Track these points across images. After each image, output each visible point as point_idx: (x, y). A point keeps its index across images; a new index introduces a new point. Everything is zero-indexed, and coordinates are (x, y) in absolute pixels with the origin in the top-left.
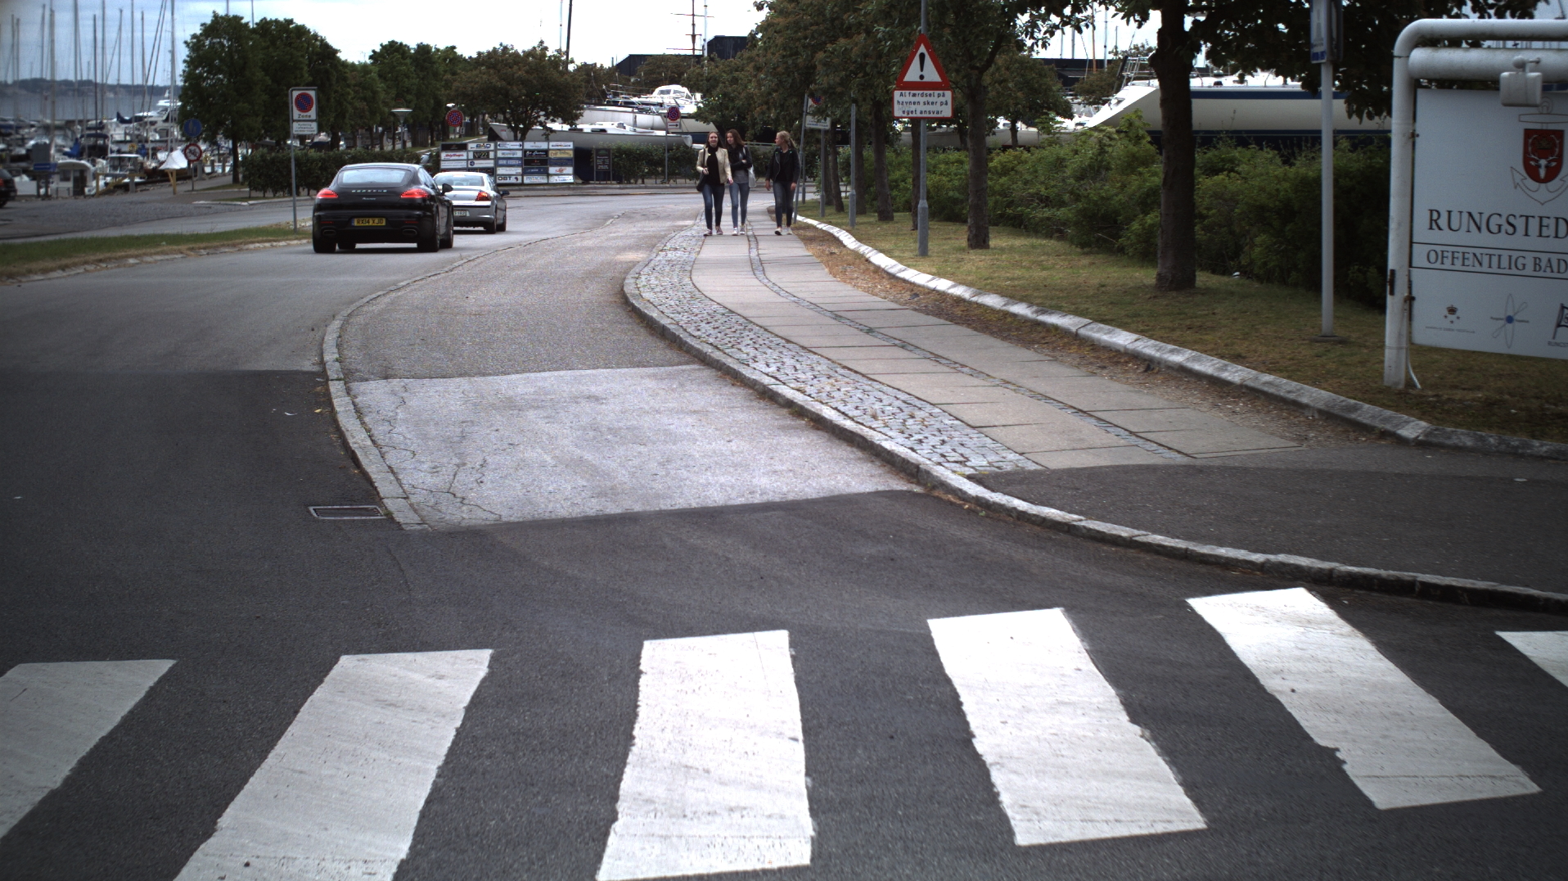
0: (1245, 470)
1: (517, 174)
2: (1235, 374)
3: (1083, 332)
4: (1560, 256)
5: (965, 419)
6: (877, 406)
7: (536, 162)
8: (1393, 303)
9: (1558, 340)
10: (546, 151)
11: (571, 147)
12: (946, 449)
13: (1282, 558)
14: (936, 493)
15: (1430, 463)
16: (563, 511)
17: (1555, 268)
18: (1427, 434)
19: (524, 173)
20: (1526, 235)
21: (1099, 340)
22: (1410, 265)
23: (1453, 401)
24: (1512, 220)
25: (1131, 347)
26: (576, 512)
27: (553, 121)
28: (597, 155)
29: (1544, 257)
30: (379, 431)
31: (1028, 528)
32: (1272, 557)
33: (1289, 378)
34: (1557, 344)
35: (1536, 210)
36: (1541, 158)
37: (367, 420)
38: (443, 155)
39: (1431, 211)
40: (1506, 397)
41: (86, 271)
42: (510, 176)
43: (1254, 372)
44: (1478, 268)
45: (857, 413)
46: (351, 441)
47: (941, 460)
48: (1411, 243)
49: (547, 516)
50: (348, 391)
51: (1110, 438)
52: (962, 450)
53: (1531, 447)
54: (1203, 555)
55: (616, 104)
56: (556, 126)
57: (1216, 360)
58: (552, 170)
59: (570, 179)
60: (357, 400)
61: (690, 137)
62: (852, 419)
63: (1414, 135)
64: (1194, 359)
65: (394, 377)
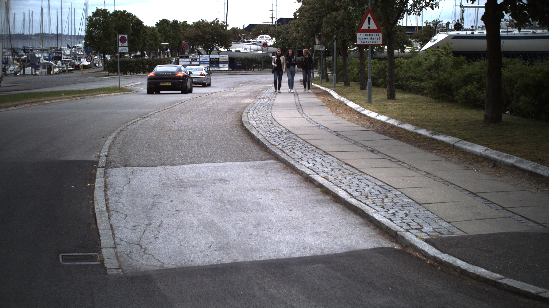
1: (208, 67)
7: (215, 63)
10: (218, 59)
11: (228, 57)
19: (210, 67)
27: (221, 47)
28: (237, 60)
38: (180, 60)
55: (244, 42)
56: (222, 49)
58: (221, 65)
59: (227, 69)
61: (271, 54)
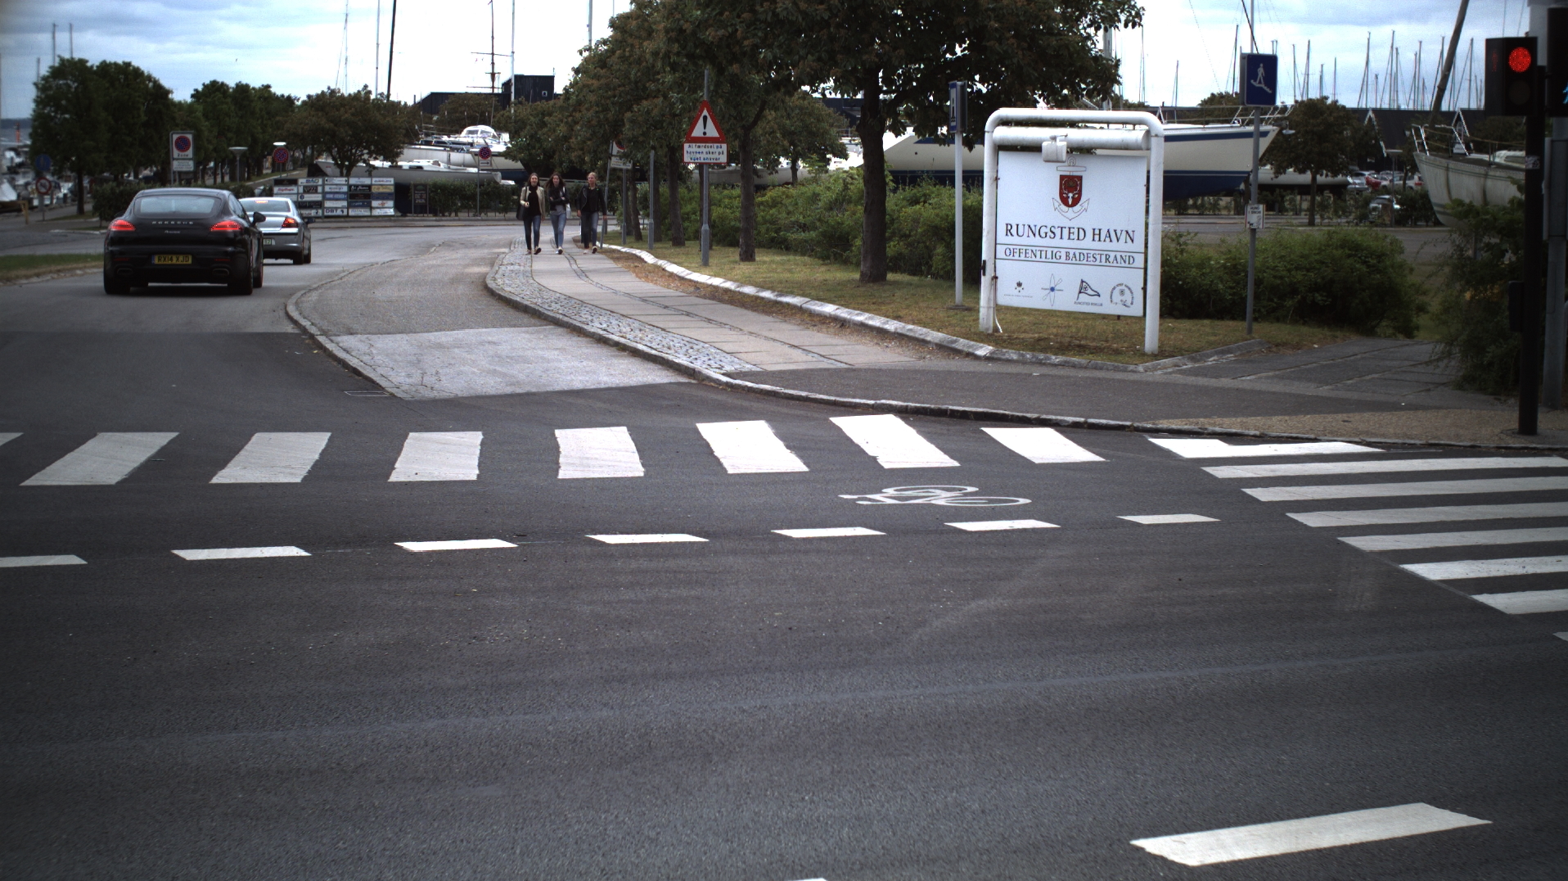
0: (880, 370)
1: (343, 207)
2: (892, 326)
3: (804, 306)
4: (1080, 251)
5: (724, 349)
6: (671, 343)
7: (360, 196)
8: (985, 281)
9: (1080, 300)
10: (369, 187)
11: (392, 182)
12: (712, 362)
13: (883, 401)
14: (704, 383)
15: (990, 367)
16: (492, 392)
17: (1078, 259)
18: (992, 353)
19: (348, 208)
20: (1061, 238)
21: (814, 310)
22: (995, 258)
23: (1019, 339)
24: (1053, 229)
25: (833, 313)
26: (500, 392)
27: (376, 159)
28: (415, 189)
29: (1072, 252)
30: (366, 358)
31: (753, 395)
32: (878, 402)
33: (925, 327)
34: (1080, 303)
35: (1068, 224)
36: (1069, 192)
37: (353, 354)
38: (276, 190)
39: (1007, 225)
40: (1052, 336)
41: (53, 278)
42: (336, 208)
43: (903, 324)
44: (1034, 259)
45: (660, 346)
46: (351, 364)
47: (708, 367)
48: (996, 244)
49: (483, 394)
50: (332, 341)
51: (809, 357)
52: (721, 363)
53: (1050, 359)
54: (843, 402)
55: (428, 143)
56: (377, 163)
57: (883, 318)
58: (375, 203)
59: (391, 212)
60: (341, 345)
61: (499, 174)
62: (655, 350)
63: (997, 179)
64: (870, 318)
65: (357, 333)
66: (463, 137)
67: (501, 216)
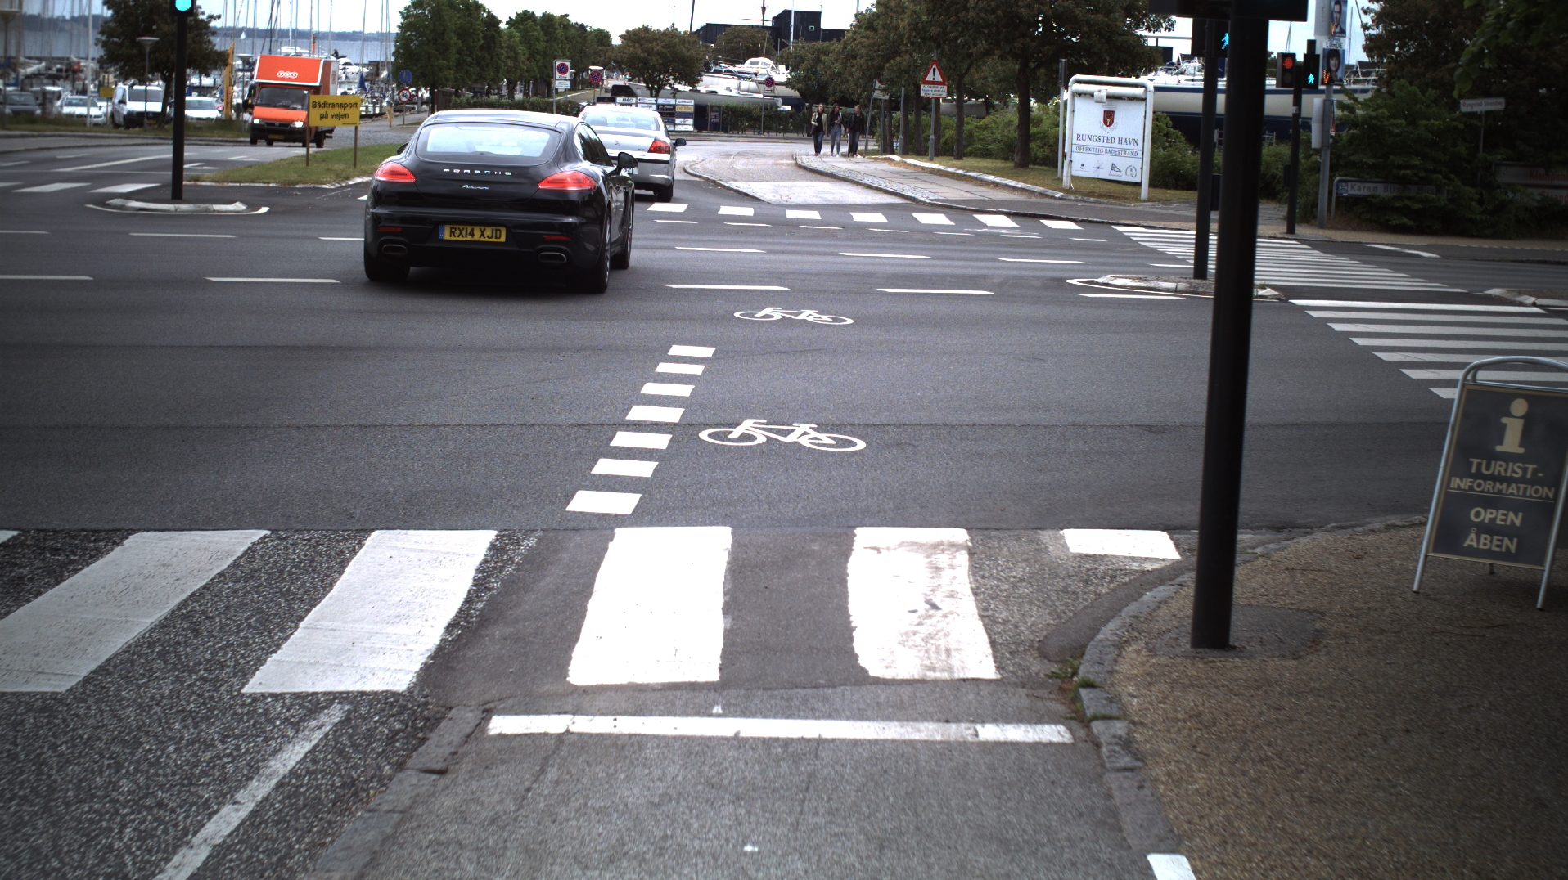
7: (666, 115)
10: (674, 106)
11: (692, 104)
27: (679, 83)
28: (711, 111)
55: (717, 71)
56: (682, 87)
59: (691, 128)
66: (746, 67)
67: (781, 135)
